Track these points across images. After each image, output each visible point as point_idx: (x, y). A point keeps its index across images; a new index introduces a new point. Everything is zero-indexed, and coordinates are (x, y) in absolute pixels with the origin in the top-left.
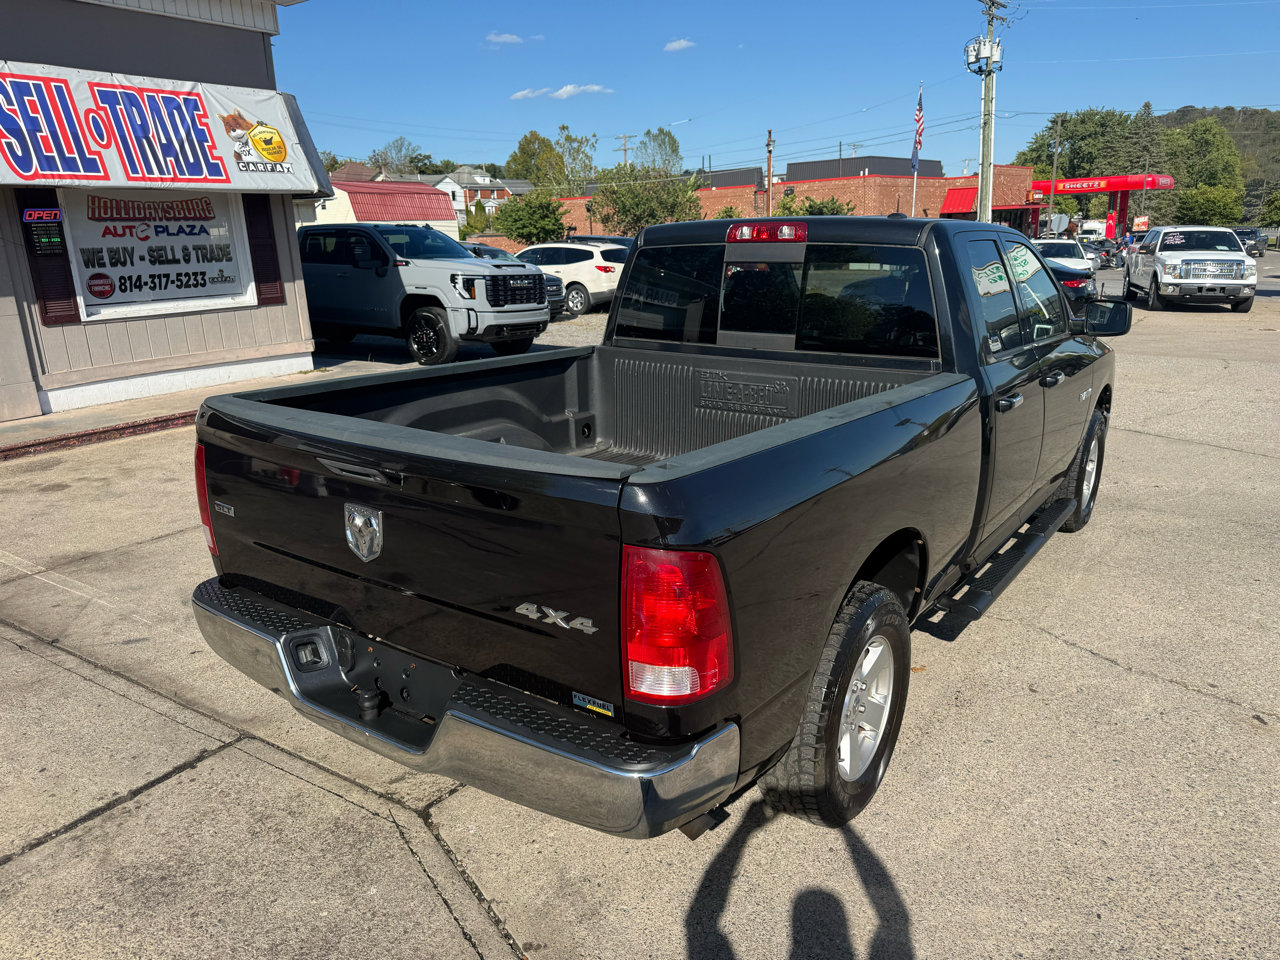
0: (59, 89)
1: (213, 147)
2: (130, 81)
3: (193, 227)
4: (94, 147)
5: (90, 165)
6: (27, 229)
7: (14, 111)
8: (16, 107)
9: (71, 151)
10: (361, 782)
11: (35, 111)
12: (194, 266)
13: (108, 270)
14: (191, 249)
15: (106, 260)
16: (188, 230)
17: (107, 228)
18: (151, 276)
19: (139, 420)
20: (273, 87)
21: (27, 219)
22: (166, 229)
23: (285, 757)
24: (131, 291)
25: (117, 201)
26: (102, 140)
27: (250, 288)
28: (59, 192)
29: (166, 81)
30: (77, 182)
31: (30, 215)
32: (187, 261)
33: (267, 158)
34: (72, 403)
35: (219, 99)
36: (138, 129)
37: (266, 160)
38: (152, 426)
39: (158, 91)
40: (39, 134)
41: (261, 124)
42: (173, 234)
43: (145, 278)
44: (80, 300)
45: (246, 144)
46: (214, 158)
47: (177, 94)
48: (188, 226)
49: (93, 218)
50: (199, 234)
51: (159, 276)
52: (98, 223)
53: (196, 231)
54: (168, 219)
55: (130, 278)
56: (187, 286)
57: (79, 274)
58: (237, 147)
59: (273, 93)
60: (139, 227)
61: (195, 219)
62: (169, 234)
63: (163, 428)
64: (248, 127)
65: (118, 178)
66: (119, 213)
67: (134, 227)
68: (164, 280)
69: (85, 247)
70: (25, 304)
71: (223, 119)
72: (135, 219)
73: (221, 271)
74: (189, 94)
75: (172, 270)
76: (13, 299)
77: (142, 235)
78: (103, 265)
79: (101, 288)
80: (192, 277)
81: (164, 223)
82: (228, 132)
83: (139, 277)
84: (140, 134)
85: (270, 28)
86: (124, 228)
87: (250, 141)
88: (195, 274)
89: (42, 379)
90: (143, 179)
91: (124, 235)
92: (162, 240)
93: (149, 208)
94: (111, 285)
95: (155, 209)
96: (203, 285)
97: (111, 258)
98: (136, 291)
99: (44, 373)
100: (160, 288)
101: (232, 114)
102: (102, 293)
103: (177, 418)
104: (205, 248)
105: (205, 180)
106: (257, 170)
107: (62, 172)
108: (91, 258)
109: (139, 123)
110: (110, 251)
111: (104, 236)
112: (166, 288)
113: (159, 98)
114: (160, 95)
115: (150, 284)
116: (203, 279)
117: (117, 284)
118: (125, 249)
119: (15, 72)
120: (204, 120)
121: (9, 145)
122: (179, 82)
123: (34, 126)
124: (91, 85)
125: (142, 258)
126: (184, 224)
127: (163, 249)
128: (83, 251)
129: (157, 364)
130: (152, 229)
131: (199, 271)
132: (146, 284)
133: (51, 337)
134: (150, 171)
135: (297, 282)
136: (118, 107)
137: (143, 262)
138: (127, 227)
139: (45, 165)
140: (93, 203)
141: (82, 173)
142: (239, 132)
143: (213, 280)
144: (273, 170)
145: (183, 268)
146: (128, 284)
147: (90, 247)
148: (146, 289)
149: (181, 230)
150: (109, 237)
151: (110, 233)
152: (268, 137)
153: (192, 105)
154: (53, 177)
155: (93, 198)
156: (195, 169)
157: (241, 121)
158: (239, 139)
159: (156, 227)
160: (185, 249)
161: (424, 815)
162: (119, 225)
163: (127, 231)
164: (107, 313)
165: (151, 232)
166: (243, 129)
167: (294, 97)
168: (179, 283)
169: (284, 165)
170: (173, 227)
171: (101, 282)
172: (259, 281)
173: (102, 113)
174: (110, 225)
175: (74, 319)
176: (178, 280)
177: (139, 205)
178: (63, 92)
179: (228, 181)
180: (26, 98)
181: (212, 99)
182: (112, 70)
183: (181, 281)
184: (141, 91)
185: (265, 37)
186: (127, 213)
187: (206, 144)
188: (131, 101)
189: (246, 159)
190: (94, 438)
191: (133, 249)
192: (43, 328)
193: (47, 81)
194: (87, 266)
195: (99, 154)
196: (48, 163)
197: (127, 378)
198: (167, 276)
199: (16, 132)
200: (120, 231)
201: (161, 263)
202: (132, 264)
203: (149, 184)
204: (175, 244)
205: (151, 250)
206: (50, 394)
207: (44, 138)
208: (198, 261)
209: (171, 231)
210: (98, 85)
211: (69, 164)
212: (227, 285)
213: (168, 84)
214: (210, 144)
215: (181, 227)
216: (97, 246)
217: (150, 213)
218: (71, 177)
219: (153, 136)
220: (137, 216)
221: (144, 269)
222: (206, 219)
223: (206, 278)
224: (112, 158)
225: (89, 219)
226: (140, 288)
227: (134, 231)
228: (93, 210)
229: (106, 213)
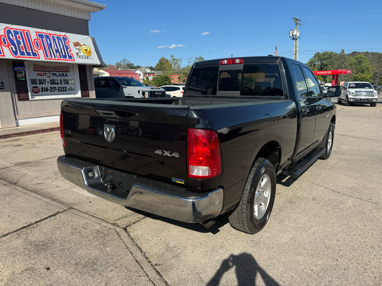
0: (27, 33)
1: (70, 51)
2: (47, 32)
3: (63, 74)
4: (36, 49)
5: (34, 54)
6: (15, 73)
7: (14, 39)
8: (14, 37)
9: (29, 50)
10: (106, 220)
11: (20, 39)
12: (63, 85)
13: (38, 85)
14: (62, 80)
15: (38, 82)
16: (62, 75)
17: (38, 73)
18: (50, 88)
19: (45, 128)
20: (88, 35)
21: (15, 70)
22: (55, 74)
23: (83, 214)
24: (44, 92)
25: (42, 66)
26: (38, 47)
27: (79, 92)
28: (25, 62)
29: (58, 32)
30: (30, 59)
31: (16, 69)
32: (61, 84)
33: (86, 55)
34: (25, 124)
35: (73, 38)
36: (49, 45)
37: (85, 55)
38: (48, 130)
39: (55, 35)
40: (20, 45)
41: (84, 45)
42: (58, 76)
44: (29, 94)
45: (80, 50)
46: (70, 54)
47: (61, 36)
48: (62, 74)
49: (35, 70)
50: (65, 76)
51: (53, 88)
53: (64, 75)
54: (56, 72)
55: (44, 88)
56: (61, 91)
57: (30, 86)
58: (77, 51)
59: (88, 36)
60: (48, 73)
61: (64, 72)
62: (56, 76)
63: (52, 131)
64: (81, 46)
65: (42, 58)
66: (42, 69)
67: (46, 73)
68: (54, 89)
69: (32, 78)
70: (13, 94)
71: (74, 43)
72: (46, 71)
73: (71, 87)
74: (64, 36)
75: (57, 86)
76: (10, 92)
77: (49, 76)
78: (37, 84)
79: (36, 91)
80: (62, 89)
81: (55, 73)
82: (75, 47)
83: (47, 88)
84: (49, 46)
85: (88, 19)
86: (43, 74)
87: (81, 49)
88: (63, 88)
89: (17, 116)
90: (50, 59)
91: (43, 75)
92: (54, 77)
93: (51, 68)
94: (39, 90)
95: (53, 69)
96: (66, 91)
97: (39, 82)
98: (46, 92)
99: (18, 114)
100: (53, 91)
101: (76, 42)
102: (36, 92)
103: (56, 128)
104: (67, 80)
105: (68, 60)
106: (83, 58)
107: (26, 56)
108: (33, 82)
109: (49, 43)
110: (39, 80)
111: (37, 75)
112: (55, 91)
113: (55, 37)
114: (56, 36)
115: (50, 90)
116: (65, 89)
117: (41, 90)
118: (43, 80)
119: (15, 28)
120: (68, 43)
121: (12, 48)
122: (61, 32)
123: (19, 43)
124: (36, 32)
125: (48, 82)
126: (61, 73)
127: (54, 80)
128: (31, 80)
129: (51, 113)
130: (52, 74)
131: (65, 87)
132: (49, 90)
133: (20, 104)
134: (52, 57)
135: (93, 91)
136: (43, 39)
137: (48, 84)
138: (44, 73)
139: (22, 54)
140: (35, 66)
141: (32, 56)
142: (78, 47)
143: (68, 90)
144: (87, 58)
145: (60, 86)
146: (44, 90)
147: (33, 78)
149: (60, 75)
150: (39, 76)
151: (39, 75)
152: (86, 49)
153: (65, 39)
154: (24, 57)
155: (35, 65)
156: (65, 57)
157: (78, 44)
158: (78, 49)
159: (53, 74)
160: (61, 80)
161: (125, 229)
162: (42, 73)
163: (44, 74)
164: (37, 98)
165: (51, 75)
166: (79, 46)
167: (94, 38)
168: (59, 90)
169: (90, 57)
170: (58, 74)
171: (36, 89)
172: (82, 91)
173: (39, 40)
174: (39, 72)
175: (27, 99)
176: (58, 89)
177: (48, 67)
178: (28, 34)
179: (74, 60)
180: (17, 35)
181: (70, 37)
182: (42, 28)
183: (59, 89)
184: (50, 34)
185: (87, 21)
186: (44, 69)
187: (68, 50)
188: (47, 37)
189: (79, 54)
190: (31, 133)
191: (46, 80)
192: (18, 101)
193: (24, 31)
194: (32, 84)
195: (37, 51)
196: (23, 53)
197: (42, 117)
198: (55, 88)
199: (14, 44)
200: (42, 74)
201: (54, 84)
202: (45, 84)
203: (51, 61)
204: (58, 79)
205: (51, 80)
206: (19, 121)
207: (22, 47)
208: (64, 84)
209: (57, 75)
210: (38, 32)
211: (29, 54)
212: (72, 91)
213: (58, 33)
214: (69, 50)
215: (60, 74)
216: (35, 78)
217: (51, 70)
218: (29, 57)
219: (53, 47)
220: (47, 70)
221: (48, 86)
222: (67, 72)
223: (67, 89)
224: (41, 53)
225: (33, 70)
226: (47, 91)
227: (46, 74)
228: (35, 68)
229: (38, 69)
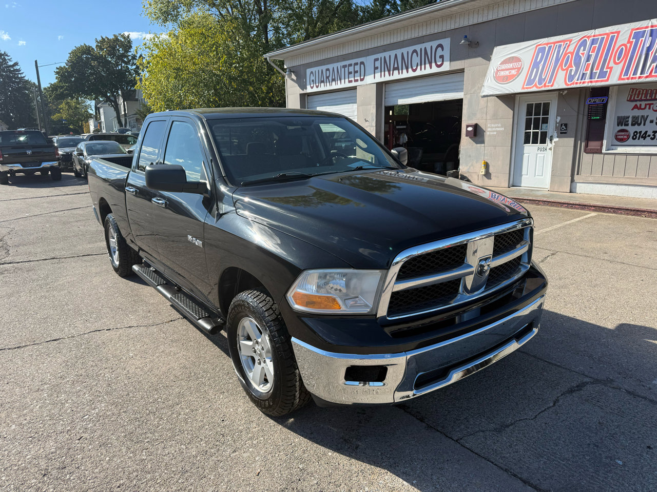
0: (612, 37)
4: (611, 65)
5: (603, 75)
7: (584, 54)
8: (586, 51)
11: (594, 51)
13: (629, 128)
15: (630, 122)
17: (636, 105)
18: (654, 132)
21: (588, 102)
26: (619, 60)
31: (590, 101)
34: (586, 190)
40: (587, 63)
43: (650, 133)
44: (605, 142)
49: (630, 100)
52: (632, 103)
55: (640, 132)
57: (610, 127)
66: (646, 96)
67: (652, 104)
69: (620, 116)
70: (579, 142)
76: (574, 139)
78: (627, 125)
79: (622, 137)
83: (646, 132)
86: (646, 105)
89: (576, 177)
90: (629, 78)
91: (645, 108)
94: (628, 135)
97: (633, 121)
98: (641, 139)
99: (578, 174)
107: (586, 80)
108: (622, 121)
109: (647, 46)
110: (634, 117)
111: (633, 109)
115: (652, 136)
117: (632, 135)
118: (643, 116)
119: (596, 34)
121: (571, 71)
123: (588, 59)
124: (632, 30)
128: (617, 117)
129: (636, 181)
132: (649, 136)
133: (586, 158)
134: (636, 74)
136: (641, 39)
137: (652, 124)
138: (648, 104)
139: (580, 78)
140: (632, 92)
141: (596, 79)
146: (638, 136)
147: (623, 115)
148: (648, 139)
150: (636, 110)
151: (637, 108)
154: (581, 83)
155: (633, 89)
162: (643, 104)
163: (648, 106)
164: (621, 150)
171: (623, 133)
174: (638, 103)
175: (599, 151)
178: (614, 38)
180: (593, 46)
188: (651, 33)
191: (648, 116)
192: (584, 154)
193: (608, 34)
194: (618, 125)
195: (612, 68)
196: (582, 77)
199: (578, 64)
200: (643, 107)
202: (644, 125)
203: (630, 81)
206: (578, 184)
207: (589, 64)
210: (637, 29)
211: (592, 76)
216: (626, 115)
218: (590, 82)
219: (652, 53)
221: (651, 128)
224: (617, 69)
225: (627, 100)
226: (644, 138)
227: (652, 106)
228: (631, 96)
229: (638, 97)
